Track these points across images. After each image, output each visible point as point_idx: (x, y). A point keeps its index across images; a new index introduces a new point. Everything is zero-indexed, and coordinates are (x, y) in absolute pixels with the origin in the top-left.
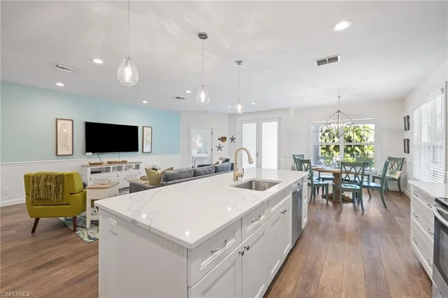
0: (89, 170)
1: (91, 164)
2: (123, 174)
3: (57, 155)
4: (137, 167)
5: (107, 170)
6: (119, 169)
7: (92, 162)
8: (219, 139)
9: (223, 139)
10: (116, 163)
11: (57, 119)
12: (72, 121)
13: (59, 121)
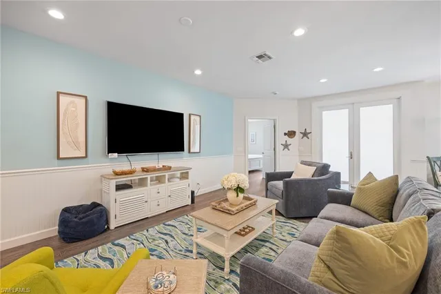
0: (113, 184)
1: (116, 174)
2: (165, 188)
3: (58, 158)
4: (185, 176)
5: (142, 183)
6: (159, 180)
7: (118, 169)
8: (285, 134)
9: (291, 134)
10: (155, 170)
11: (58, 94)
12: (86, 97)
13: (62, 98)
